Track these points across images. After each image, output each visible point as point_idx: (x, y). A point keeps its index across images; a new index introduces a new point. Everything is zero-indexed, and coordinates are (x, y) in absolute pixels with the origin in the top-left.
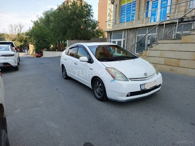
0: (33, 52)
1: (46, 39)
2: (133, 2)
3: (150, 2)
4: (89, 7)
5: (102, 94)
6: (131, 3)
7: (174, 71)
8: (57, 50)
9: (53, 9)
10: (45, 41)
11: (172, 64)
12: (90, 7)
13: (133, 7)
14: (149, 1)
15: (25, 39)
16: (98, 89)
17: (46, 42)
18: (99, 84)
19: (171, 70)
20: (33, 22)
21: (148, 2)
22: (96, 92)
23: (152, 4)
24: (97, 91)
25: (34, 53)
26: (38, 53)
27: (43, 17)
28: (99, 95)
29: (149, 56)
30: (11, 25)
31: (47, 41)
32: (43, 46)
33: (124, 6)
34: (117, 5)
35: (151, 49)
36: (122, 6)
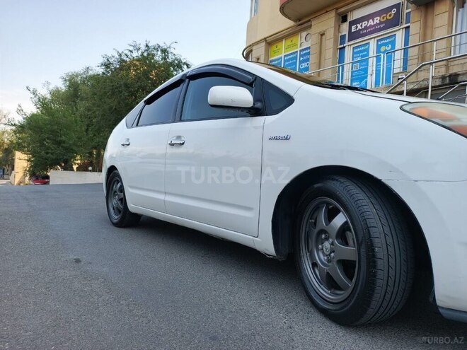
0: (25, 175)
1: (63, 138)
2: (301, 51)
3: (346, 48)
4: (185, 66)
5: (350, 278)
6: (297, 52)
8: (90, 168)
9: (91, 70)
10: (59, 143)
13: (300, 62)
14: (344, 47)
15: (7, 147)
16: (327, 245)
17: (62, 147)
18: (332, 214)
20: (32, 90)
21: (340, 49)
22: (315, 265)
23: (354, 53)
24: (320, 257)
25: (27, 178)
26: (37, 179)
27: (62, 87)
28: (331, 282)
31: (64, 142)
32: (52, 156)
33: (277, 60)
34: (258, 59)
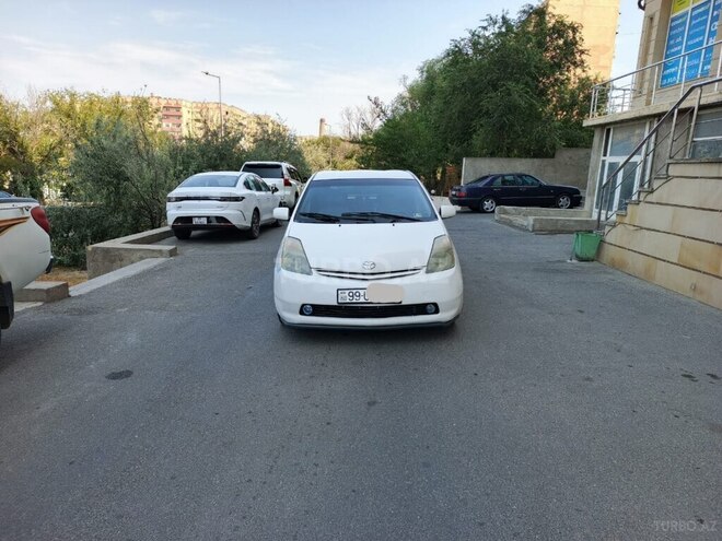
4: (570, 32)
6: (710, 1)
7: (702, 293)
11: (697, 265)
12: (575, 30)
13: (713, 20)
19: (694, 288)
29: (642, 228)
30: (347, 110)
33: (681, 17)
34: (652, 19)
35: (650, 198)
36: (673, 20)
